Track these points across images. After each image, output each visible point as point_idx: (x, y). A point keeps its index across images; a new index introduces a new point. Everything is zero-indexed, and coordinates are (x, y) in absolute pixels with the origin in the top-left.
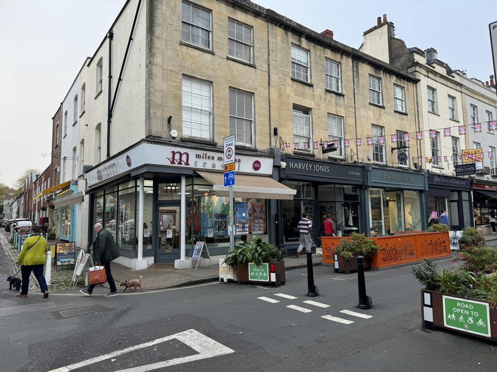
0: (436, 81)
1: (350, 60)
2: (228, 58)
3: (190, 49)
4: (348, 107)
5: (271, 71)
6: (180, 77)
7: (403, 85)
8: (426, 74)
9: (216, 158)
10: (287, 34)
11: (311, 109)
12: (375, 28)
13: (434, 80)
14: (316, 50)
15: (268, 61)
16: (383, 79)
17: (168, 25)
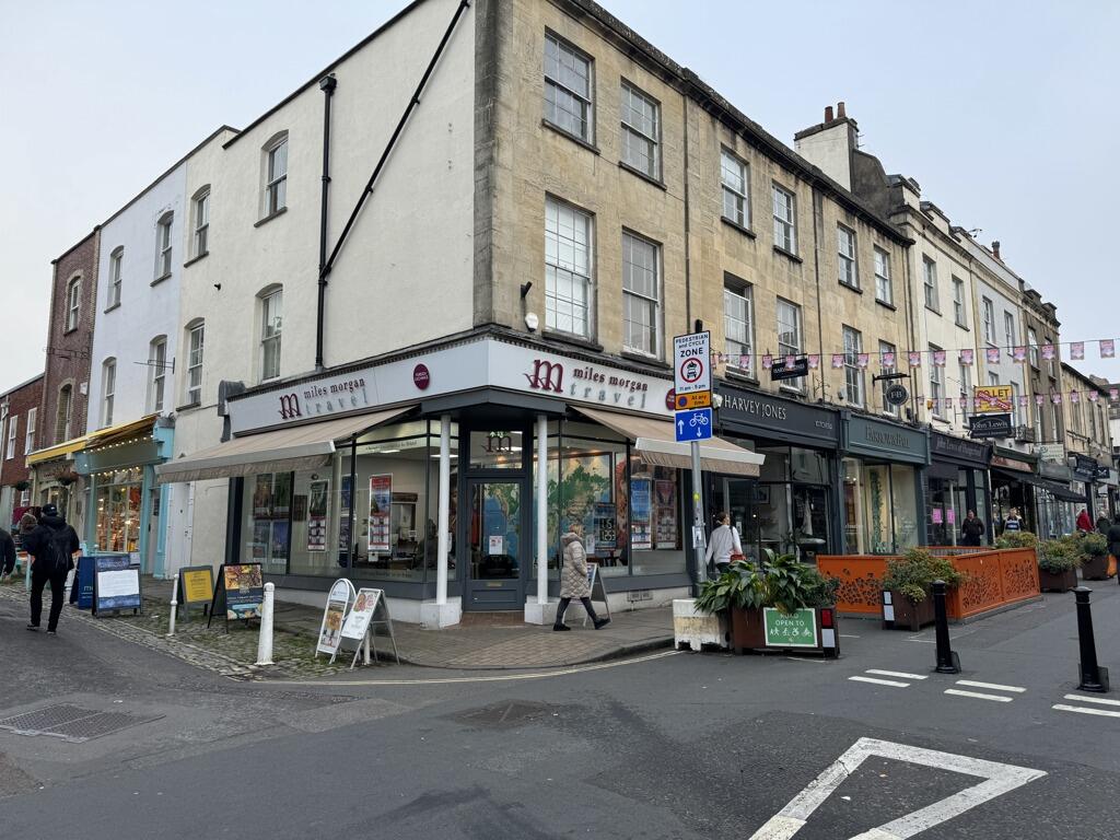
0: (936, 246)
1: (809, 189)
2: (621, 166)
3: (558, 137)
4: (807, 286)
5: (691, 200)
6: (543, 197)
7: (886, 249)
8: (921, 230)
9: (607, 379)
10: (713, 124)
11: (752, 284)
12: (821, 128)
13: (932, 243)
14: (758, 163)
15: (686, 178)
16: (858, 235)
17: (521, 81)
